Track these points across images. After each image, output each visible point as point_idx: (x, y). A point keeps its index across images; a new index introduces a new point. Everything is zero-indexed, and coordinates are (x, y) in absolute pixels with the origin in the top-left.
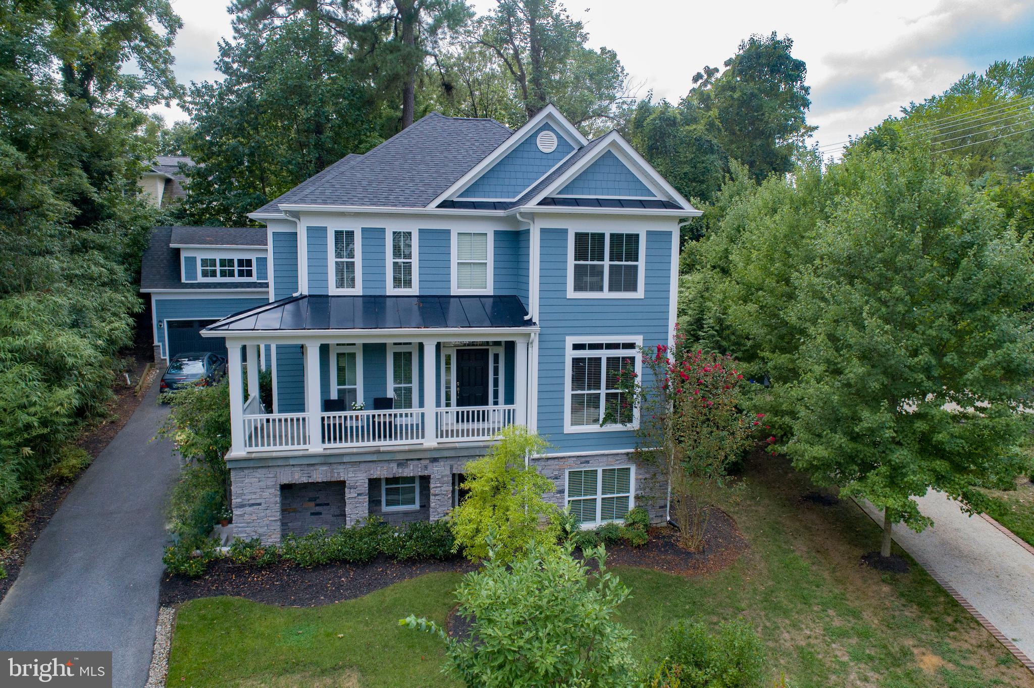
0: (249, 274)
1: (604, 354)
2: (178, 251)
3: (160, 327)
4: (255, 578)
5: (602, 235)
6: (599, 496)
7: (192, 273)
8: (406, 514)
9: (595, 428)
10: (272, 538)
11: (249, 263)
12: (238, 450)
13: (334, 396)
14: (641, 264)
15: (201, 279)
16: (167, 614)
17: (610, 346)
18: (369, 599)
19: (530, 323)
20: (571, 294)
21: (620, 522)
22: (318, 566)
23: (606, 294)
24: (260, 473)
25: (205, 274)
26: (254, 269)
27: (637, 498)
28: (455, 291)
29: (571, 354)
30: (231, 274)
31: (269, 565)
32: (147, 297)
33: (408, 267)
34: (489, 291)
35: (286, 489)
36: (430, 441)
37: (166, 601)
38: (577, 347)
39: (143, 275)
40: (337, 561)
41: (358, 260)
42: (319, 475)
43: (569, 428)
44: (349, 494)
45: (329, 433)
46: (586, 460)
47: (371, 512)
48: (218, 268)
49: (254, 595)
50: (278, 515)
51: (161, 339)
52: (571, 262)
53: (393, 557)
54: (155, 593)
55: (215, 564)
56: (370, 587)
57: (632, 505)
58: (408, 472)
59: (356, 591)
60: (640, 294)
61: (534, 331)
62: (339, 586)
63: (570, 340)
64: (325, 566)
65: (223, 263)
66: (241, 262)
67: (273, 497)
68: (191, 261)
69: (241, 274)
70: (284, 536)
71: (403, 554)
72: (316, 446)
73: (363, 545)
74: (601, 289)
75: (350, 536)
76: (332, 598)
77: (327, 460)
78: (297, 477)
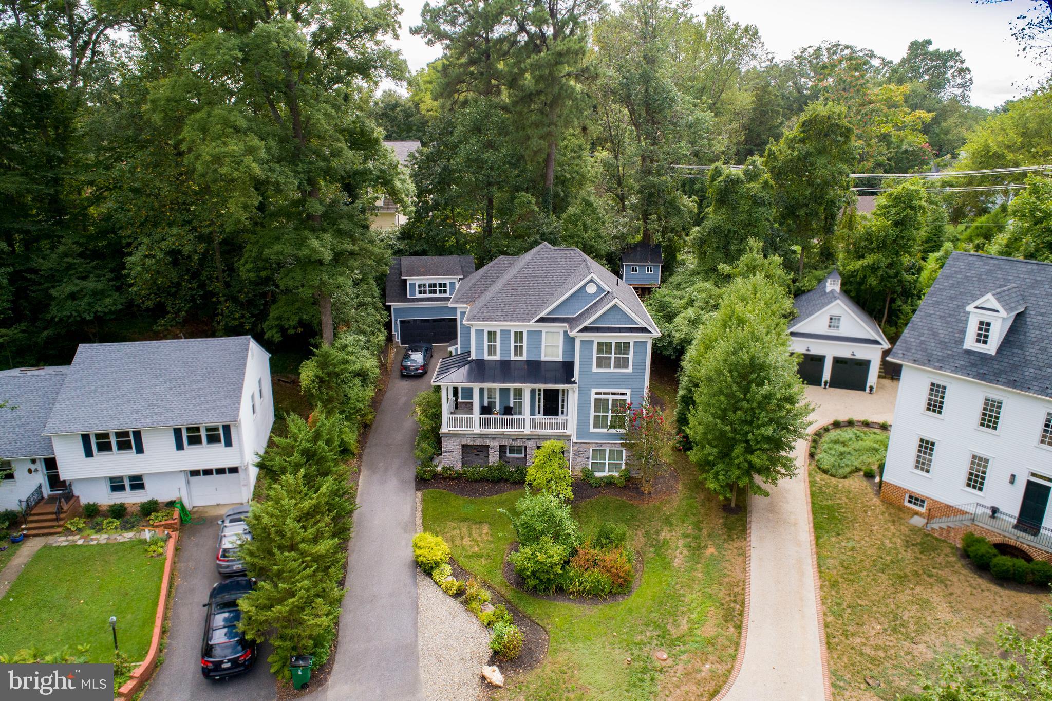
0: (445, 292)
1: (611, 397)
2: (405, 281)
3: (396, 324)
4: (451, 483)
5: (611, 343)
6: (607, 462)
7: (413, 293)
8: (518, 458)
9: (604, 430)
10: (458, 467)
11: (445, 285)
12: (444, 429)
13: (486, 404)
14: (631, 356)
15: (418, 296)
16: (419, 494)
17: (613, 394)
18: (496, 498)
19: (574, 382)
20: (595, 369)
21: (616, 474)
22: (476, 481)
23: (612, 370)
24: (453, 439)
25: (420, 292)
26: (448, 289)
27: (626, 464)
28: (543, 359)
29: (594, 397)
30: (435, 292)
31: (456, 479)
32: (388, 309)
33: (521, 347)
34: (560, 359)
35: (463, 446)
36: (527, 431)
37: (418, 489)
38: (596, 394)
39: (387, 293)
40: (483, 480)
41: (498, 344)
42: (478, 442)
43: (592, 430)
44: (491, 451)
45: (483, 423)
46: (601, 445)
47: (500, 458)
48: (428, 289)
49: (451, 490)
50: (461, 457)
51: (396, 331)
52: (595, 355)
53: (508, 480)
54: (413, 484)
55: (436, 475)
56: (497, 492)
57: (623, 467)
58: (517, 443)
59: (491, 493)
60: (630, 370)
61: (575, 386)
62: (485, 490)
63: (594, 391)
64: (479, 481)
65: (430, 286)
66: (440, 285)
67: (458, 449)
68: (413, 285)
69: (440, 292)
70: (463, 465)
71: (512, 480)
72: (477, 430)
73: (496, 474)
74: (609, 367)
75: (491, 468)
76: (481, 495)
77: (481, 436)
78: (470, 442)
